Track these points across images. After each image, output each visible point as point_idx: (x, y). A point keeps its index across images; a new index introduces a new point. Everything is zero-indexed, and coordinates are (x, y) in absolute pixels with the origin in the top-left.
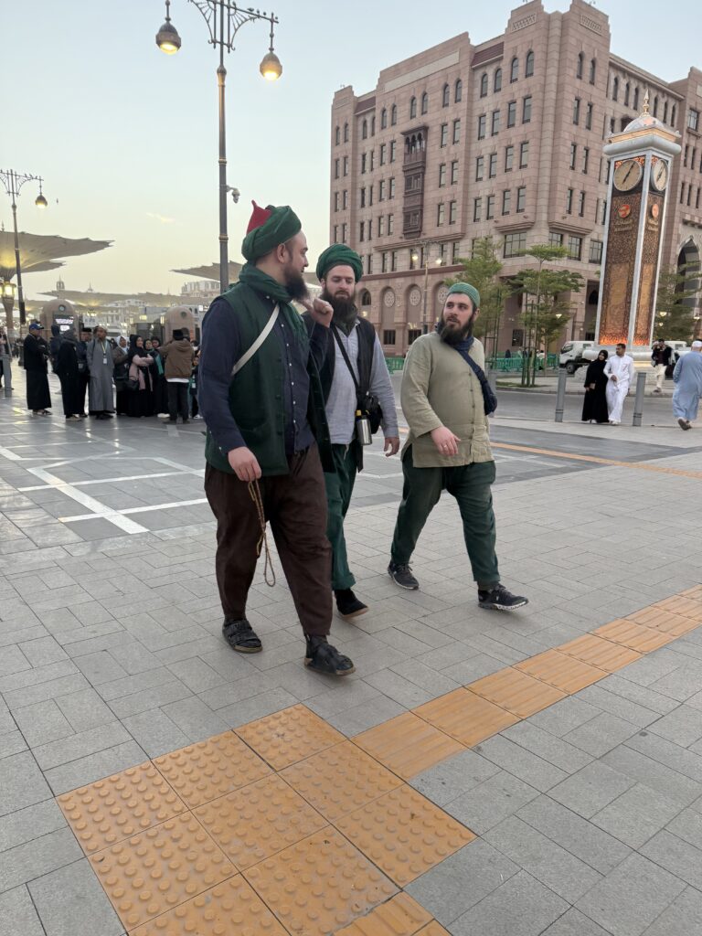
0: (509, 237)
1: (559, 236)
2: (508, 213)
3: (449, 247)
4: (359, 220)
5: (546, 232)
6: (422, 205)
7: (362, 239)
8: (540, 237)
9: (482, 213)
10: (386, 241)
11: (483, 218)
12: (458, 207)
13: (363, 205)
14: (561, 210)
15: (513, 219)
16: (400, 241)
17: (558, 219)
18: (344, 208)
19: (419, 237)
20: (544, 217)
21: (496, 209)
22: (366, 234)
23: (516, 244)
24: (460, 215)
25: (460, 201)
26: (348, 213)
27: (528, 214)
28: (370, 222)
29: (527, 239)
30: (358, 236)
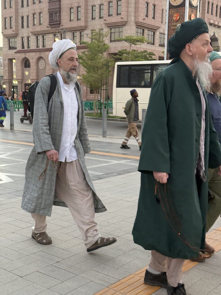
0: (113, 30)
1: (142, 30)
2: (112, 15)
3: (77, 34)
4: (20, 15)
5: (134, 27)
6: (60, 8)
7: (23, 27)
8: (130, 31)
9: (96, 15)
10: (38, 29)
11: (97, 17)
12: (82, 10)
13: (23, 6)
14: (142, 14)
15: (115, 19)
16: (47, 29)
17: (140, 20)
18: (11, 7)
19: (59, 27)
20: (133, 19)
21: (105, 13)
22: (25, 24)
23: (117, 34)
24: (83, 15)
25: (83, 7)
26: (13, 10)
27: (124, 17)
28: (28, 17)
29: (123, 31)
30: (20, 25)
